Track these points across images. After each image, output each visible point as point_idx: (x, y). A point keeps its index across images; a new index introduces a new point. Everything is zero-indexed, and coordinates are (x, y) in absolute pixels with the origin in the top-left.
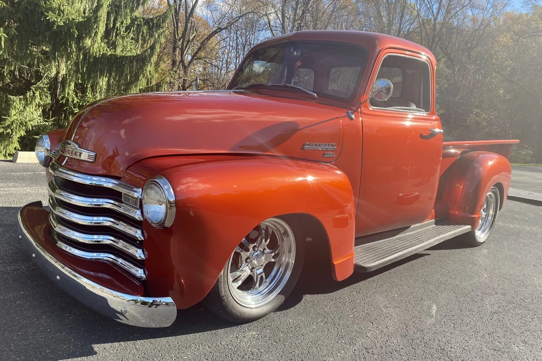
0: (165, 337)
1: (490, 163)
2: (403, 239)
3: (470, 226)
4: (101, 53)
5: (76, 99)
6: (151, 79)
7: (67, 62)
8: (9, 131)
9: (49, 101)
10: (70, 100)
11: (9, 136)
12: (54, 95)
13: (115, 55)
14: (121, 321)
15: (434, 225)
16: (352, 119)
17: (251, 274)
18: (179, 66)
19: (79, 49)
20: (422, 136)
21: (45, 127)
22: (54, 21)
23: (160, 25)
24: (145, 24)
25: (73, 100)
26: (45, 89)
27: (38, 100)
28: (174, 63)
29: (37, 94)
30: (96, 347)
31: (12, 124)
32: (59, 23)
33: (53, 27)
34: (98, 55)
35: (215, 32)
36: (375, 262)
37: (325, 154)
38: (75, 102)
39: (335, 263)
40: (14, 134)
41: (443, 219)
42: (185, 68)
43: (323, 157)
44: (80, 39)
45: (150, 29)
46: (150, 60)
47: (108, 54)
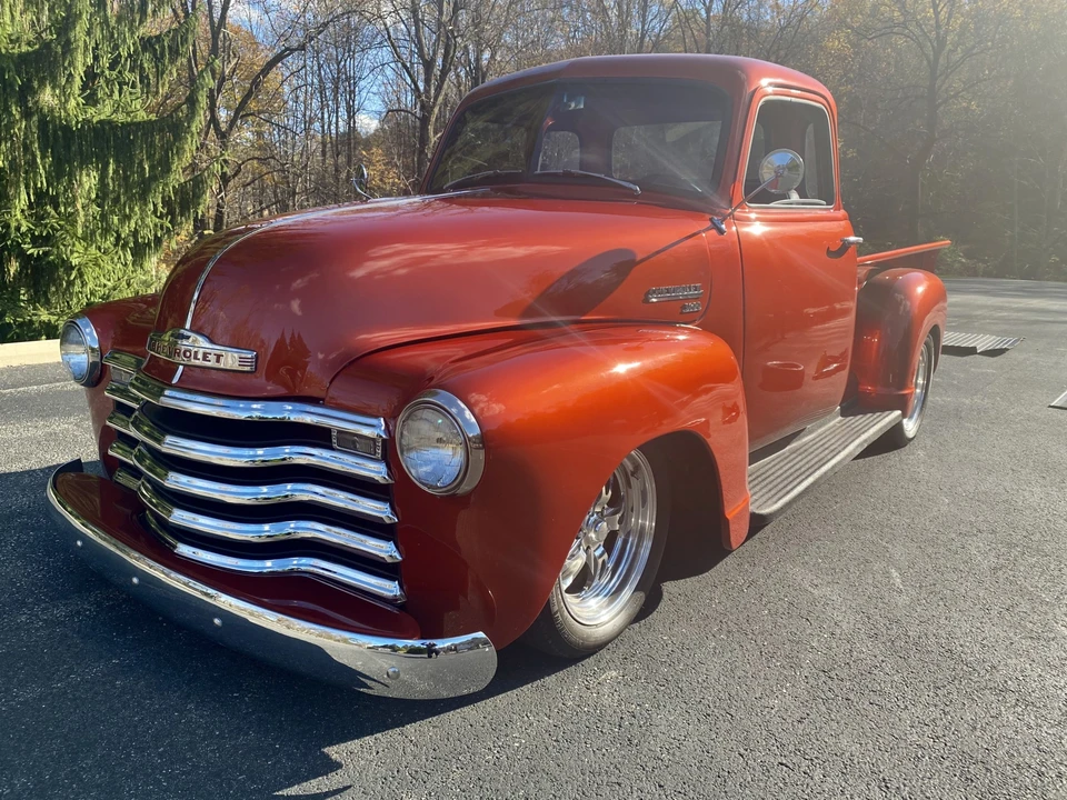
0: (454, 709)
1: (920, 290)
2: (802, 450)
3: (899, 413)
4: (81, 120)
5: (24, 223)
10: (13, 224)
13: (110, 123)
14: (370, 692)
15: (840, 418)
16: (722, 232)
17: (587, 561)
19: (27, 114)
20: (829, 253)
23: (178, 50)
24: (145, 49)
25: (18, 229)
30: (334, 752)
34: (73, 124)
35: (279, 58)
36: (776, 502)
37: (684, 307)
38: (23, 229)
39: (729, 516)
41: (855, 404)
42: (223, 136)
43: (682, 313)
44: (27, 91)
45: (158, 59)
46: (189, 127)
47: (95, 120)
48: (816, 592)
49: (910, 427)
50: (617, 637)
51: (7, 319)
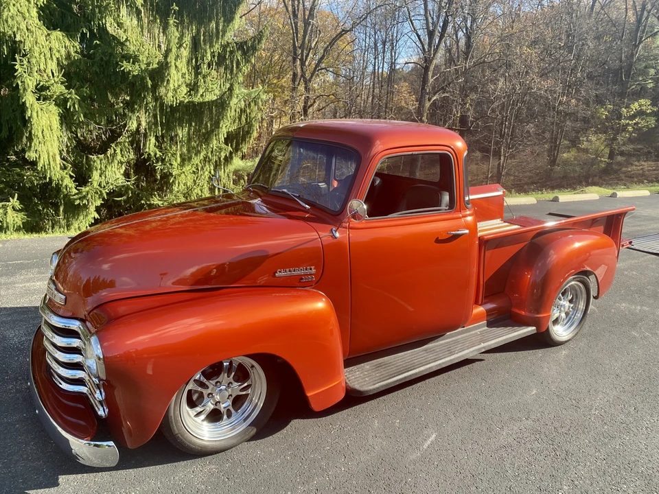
0: (126, 469)
3: (534, 328)
4: (178, 101)
5: (158, 153)
6: (250, 113)
7: (146, 114)
8: (85, 201)
9: (132, 156)
10: (152, 154)
11: (86, 207)
12: (138, 150)
13: (193, 102)
15: (486, 328)
16: (336, 238)
17: (217, 407)
18: (300, 80)
19: (156, 99)
20: (438, 241)
21: (127, 188)
22: (129, 70)
24: (238, 49)
25: (156, 154)
26: (126, 144)
27: (119, 157)
28: (295, 75)
29: (118, 151)
30: (62, 479)
31: (88, 194)
32: (134, 73)
33: (128, 77)
34: (175, 103)
36: (375, 384)
37: (302, 279)
38: (158, 156)
39: (309, 394)
40: (90, 204)
42: (307, 82)
43: (300, 282)
44: (155, 87)
47: (186, 102)
48: (370, 442)
49: (560, 332)
50: (234, 446)
51: (143, 202)
